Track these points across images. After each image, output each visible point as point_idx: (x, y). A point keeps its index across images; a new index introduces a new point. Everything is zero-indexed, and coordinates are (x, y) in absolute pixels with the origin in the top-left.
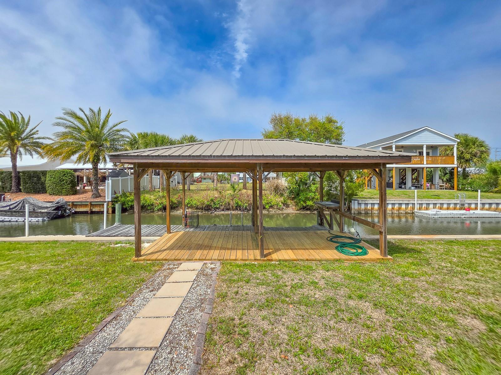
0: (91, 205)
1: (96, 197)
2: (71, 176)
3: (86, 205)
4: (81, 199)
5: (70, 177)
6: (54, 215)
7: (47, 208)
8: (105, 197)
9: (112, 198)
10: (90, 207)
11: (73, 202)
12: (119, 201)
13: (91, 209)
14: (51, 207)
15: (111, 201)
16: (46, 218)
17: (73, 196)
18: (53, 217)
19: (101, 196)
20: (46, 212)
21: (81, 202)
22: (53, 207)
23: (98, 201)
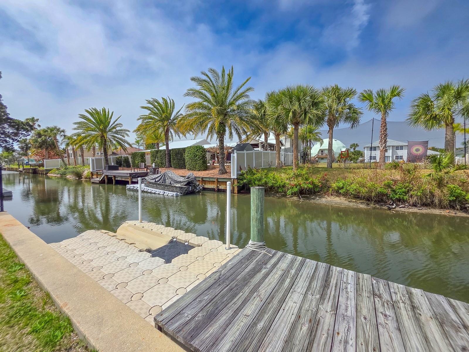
0: (218, 182)
1: (222, 173)
2: (202, 151)
3: (213, 182)
4: (210, 175)
5: (202, 153)
6: (186, 190)
7: (180, 182)
8: (231, 173)
9: (237, 174)
10: (217, 184)
11: (202, 178)
12: (245, 179)
13: (217, 187)
14: (183, 182)
15: (236, 179)
16: (179, 193)
17: (204, 172)
18: (185, 192)
19: (227, 173)
20: (179, 187)
21: (209, 178)
22: (185, 181)
23: (225, 177)
